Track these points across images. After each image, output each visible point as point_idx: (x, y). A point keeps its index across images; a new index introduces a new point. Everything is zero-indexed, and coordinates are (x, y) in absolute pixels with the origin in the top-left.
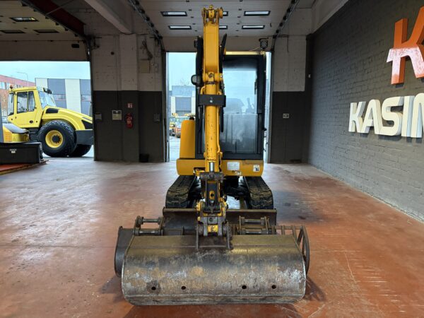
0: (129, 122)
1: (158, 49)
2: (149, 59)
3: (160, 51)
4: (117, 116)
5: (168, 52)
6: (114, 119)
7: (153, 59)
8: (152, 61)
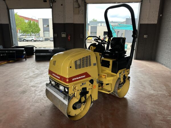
0: (69, 38)
1: (83, 2)
2: (78, 8)
4: (64, 35)
5: (88, 3)
6: (62, 36)
8: (80, 8)
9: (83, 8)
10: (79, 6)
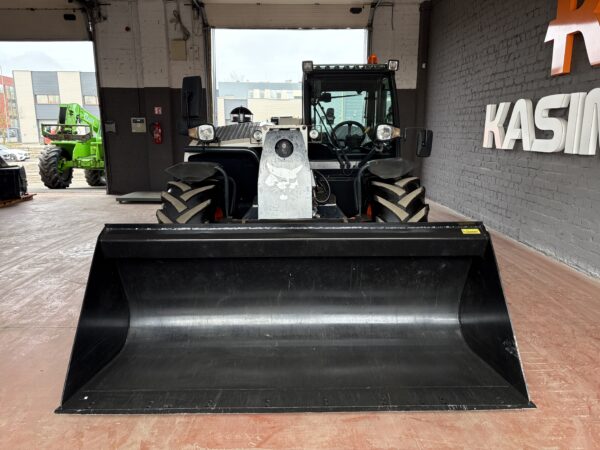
0: (157, 136)
1: (199, 23)
2: (184, 40)
3: (201, 26)
4: (139, 127)
5: (214, 27)
6: (134, 131)
7: (191, 38)
8: (189, 42)
9: (200, 41)
10: (187, 36)
